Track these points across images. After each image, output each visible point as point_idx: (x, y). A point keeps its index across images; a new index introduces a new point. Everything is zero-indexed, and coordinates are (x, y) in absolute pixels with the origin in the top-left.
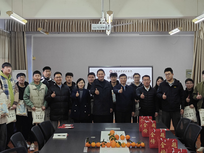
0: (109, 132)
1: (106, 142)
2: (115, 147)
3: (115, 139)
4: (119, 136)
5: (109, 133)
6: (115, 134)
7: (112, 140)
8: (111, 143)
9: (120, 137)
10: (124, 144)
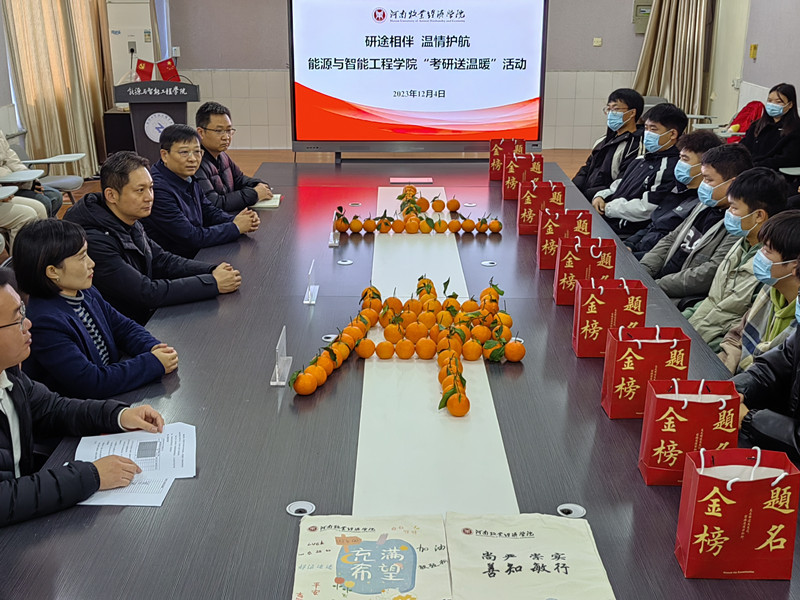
0: (400, 191)
1: (391, 219)
2: (417, 233)
3: (418, 211)
4: (430, 201)
5: (401, 193)
6: (418, 196)
7: (408, 212)
8: (406, 220)
9: (431, 205)
10: (443, 225)
